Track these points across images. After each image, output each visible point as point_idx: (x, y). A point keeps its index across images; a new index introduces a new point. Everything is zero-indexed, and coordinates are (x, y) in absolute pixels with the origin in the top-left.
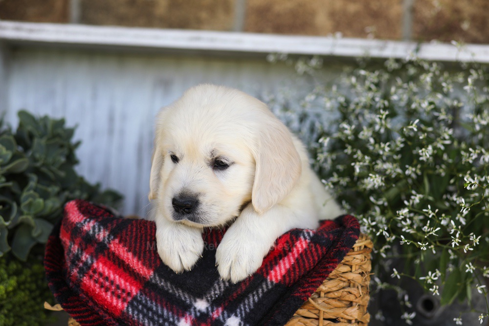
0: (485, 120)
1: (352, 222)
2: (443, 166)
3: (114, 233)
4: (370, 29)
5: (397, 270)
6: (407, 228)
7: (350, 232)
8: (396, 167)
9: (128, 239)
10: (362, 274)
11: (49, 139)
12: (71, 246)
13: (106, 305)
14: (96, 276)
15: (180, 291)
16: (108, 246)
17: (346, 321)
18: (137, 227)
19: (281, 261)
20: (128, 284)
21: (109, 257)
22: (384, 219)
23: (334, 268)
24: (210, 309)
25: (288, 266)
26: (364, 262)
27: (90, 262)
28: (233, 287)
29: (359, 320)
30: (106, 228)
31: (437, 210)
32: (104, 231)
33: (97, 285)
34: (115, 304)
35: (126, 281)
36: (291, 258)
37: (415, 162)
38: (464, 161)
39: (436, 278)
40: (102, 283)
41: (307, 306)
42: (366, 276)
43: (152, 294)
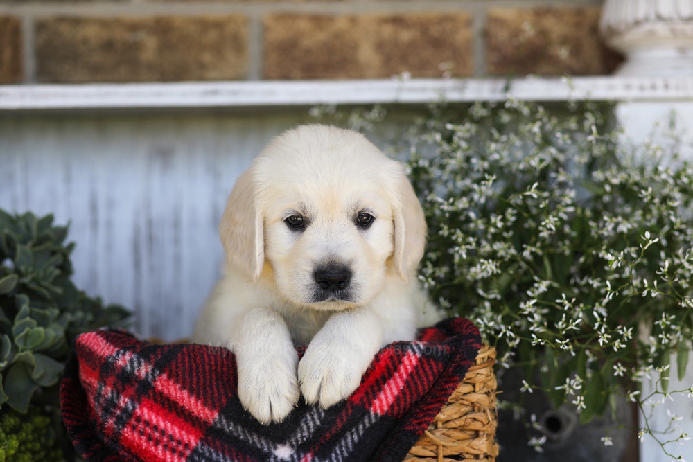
0: (617, 178)
1: (467, 327)
2: (567, 242)
3: (160, 366)
4: (445, 66)
5: (527, 382)
6: (535, 325)
7: (470, 341)
8: (509, 248)
9: (180, 373)
10: (488, 393)
11: (34, 245)
12: (100, 388)
14: (141, 426)
15: (255, 437)
16: (153, 384)
17: (472, 457)
18: (190, 356)
19: (386, 386)
20: (184, 432)
21: (155, 399)
22: (499, 318)
23: (454, 389)
24: (295, 457)
25: (396, 392)
26: (490, 378)
27: (131, 408)
28: (325, 426)
29: (489, 454)
30: (148, 360)
31: (574, 300)
32: (146, 366)
33: (144, 438)
34: (169, 460)
35: (181, 428)
36: (399, 380)
37: (533, 239)
38: (593, 233)
39: (579, 387)
40: (149, 435)
41: (421, 442)
42: (493, 395)
43: (218, 443)
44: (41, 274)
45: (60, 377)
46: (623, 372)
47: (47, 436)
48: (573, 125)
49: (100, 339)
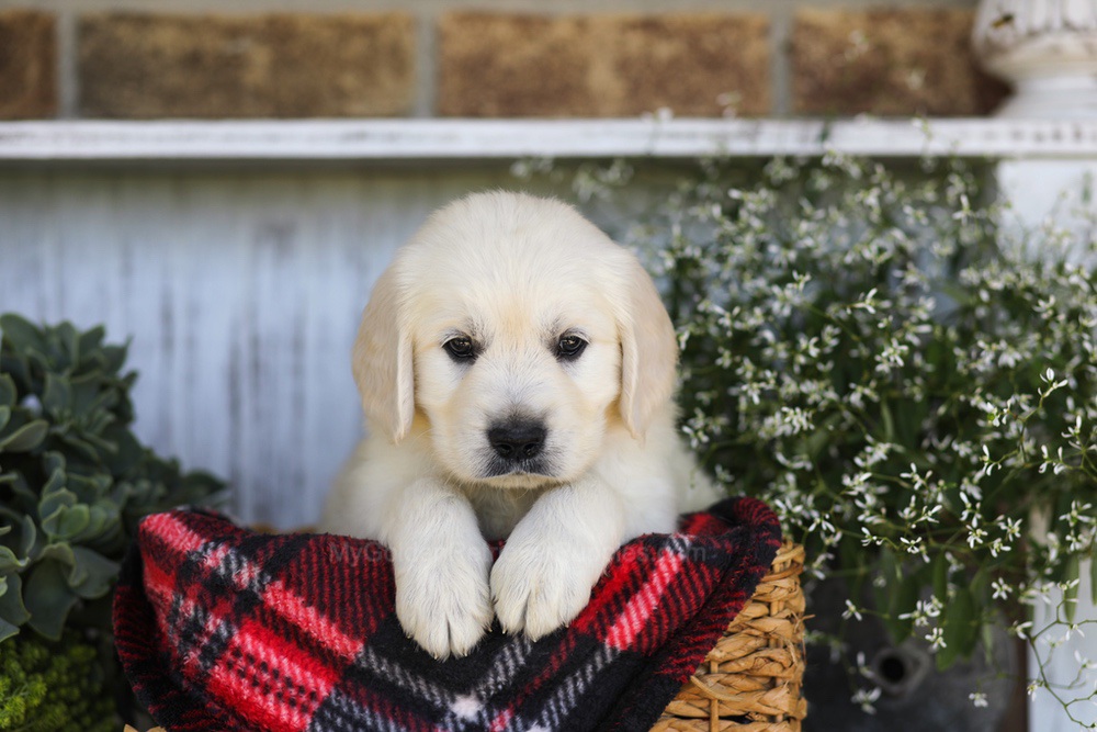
0: (999, 280)
1: (759, 513)
2: (919, 380)
3: (272, 569)
4: (728, 99)
5: (854, 603)
6: (867, 513)
8: (826, 389)
9: (303, 579)
10: (790, 618)
11: (74, 375)
12: (177, 603)
13: (266, 723)
14: (241, 663)
15: (422, 682)
16: (260, 597)
17: (765, 719)
18: (319, 553)
19: (630, 604)
20: (308, 674)
21: (264, 621)
22: (810, 500)
23: (737, 611)
24: (485, 715)
25: (645, 614)
26: (795, 593)
27: (225, 634)
28: (533, 667)
29: (791, 714)
30: (253, 559)
31: (929, 474)
32: (250, 567)
33: (245, 682)
34: (284, 717)
35: (304, 668)
36: (650, 595)
37: (866, 376)
38: (960, 367)
39: (937, 613)
40: (254, 677)
41: (686, 694)
42: (799, 622)
43: (362, 691)
44: (84, 419)
45: (113, 584)
46: (1007, 592)
47: (90, 677)
48: (929, 193)
49: (178, 524)
